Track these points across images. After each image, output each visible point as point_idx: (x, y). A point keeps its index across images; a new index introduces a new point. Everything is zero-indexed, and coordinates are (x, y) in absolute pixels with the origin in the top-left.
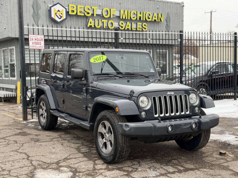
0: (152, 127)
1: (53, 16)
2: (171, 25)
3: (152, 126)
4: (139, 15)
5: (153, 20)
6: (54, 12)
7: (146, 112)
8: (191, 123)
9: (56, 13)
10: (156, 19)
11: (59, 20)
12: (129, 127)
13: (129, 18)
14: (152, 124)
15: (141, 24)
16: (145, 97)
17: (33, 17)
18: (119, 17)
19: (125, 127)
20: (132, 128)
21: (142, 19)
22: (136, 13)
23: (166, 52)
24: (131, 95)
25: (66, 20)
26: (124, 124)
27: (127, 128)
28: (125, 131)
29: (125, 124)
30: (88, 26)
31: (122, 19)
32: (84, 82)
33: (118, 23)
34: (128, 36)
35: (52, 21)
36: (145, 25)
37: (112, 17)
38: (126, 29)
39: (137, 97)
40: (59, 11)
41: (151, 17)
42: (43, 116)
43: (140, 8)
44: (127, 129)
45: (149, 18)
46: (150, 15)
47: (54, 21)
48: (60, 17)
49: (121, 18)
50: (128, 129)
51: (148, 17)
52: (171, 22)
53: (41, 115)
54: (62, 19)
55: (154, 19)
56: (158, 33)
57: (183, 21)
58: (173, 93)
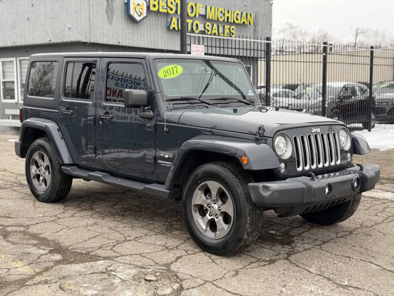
0: (304, 188)
1: (132, 12)
2: (259, 29)
3: (304, 186)
4: (227, 15)
5: (242, 23)
6: (134, 6)
7: (285, 163)
8: (352, 179)
9: (135, 8)
10: (245, 21)
11: (138, 18)
12: (270, 190)
13: (216, 19)
14: (304, 183)
15: (228, 27)
16: (282, 138)
17: (107, 12)
18: (205, 16)
19: (263, 190)
20: (274, 192)
21: (230, 21)
22: (223, 12)
23: (250, 67)
24: (260, 134)
25: (147, 18)
26: (261, 185)
27: (266, 192)
28: (262, 197)
29: (263, 186)
30: (171, 28)
31: (209, 20)
32: (147, 113)
33: (203, 25)
34: (211, 43)
35: (128, 18)
36: (233, 29)
37: (197, 16)
38: (213, 34)
39: (273, 138)
40: (138, 5)
41: (239, 18)
42: (41, 178)
43: (226, 5)
44: (266, 194)
45: (237, 20)
46: (238, 14)
47: (131, 19)
48: (140, 14)
49: (208, 18)
50: (269, 193)
51: (236, 18)
52: (260, 26)
53: (34, 178)
54: (141, 17)
55: (243, 20)
56: (245, 39)
57: (271, 25)
58: (318, 130)
